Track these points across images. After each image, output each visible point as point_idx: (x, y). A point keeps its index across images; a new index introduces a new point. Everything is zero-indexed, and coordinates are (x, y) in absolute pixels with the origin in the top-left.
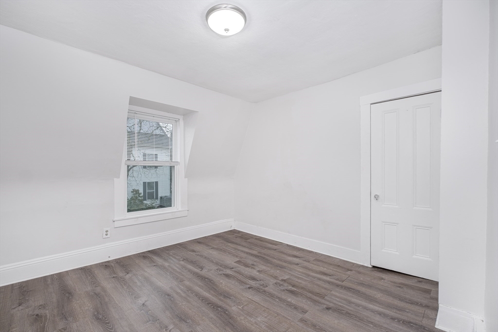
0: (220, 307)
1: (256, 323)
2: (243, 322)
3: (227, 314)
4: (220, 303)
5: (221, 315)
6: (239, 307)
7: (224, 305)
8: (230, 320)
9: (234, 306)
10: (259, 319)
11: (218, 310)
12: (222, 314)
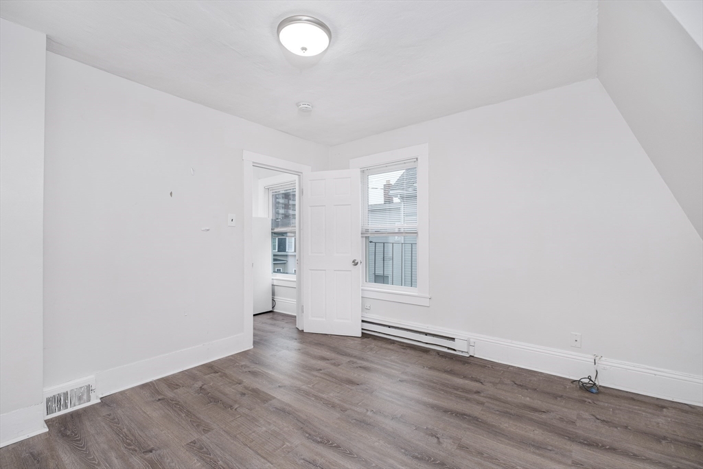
0: (318, 442)
1: (269, 423)
2: (285, 424)
3: (307, 433)
4: (320, 449)
5: (315, 431)
6: (289, 445)
7: (313, 445)
8: (302, 425)
9: (296, 447)
10: (264, 429)
11: (320, 438)
12: (313, 433)
